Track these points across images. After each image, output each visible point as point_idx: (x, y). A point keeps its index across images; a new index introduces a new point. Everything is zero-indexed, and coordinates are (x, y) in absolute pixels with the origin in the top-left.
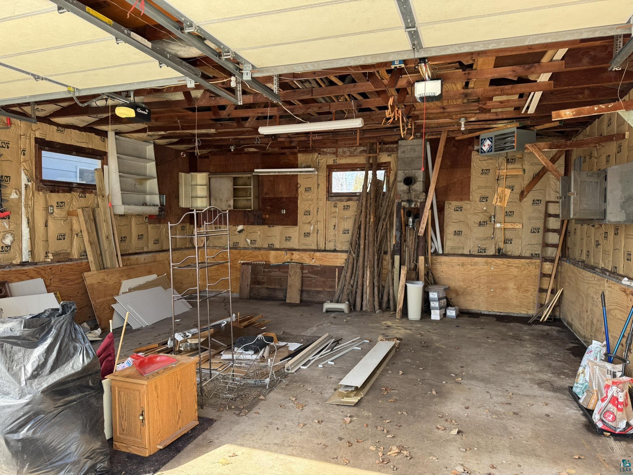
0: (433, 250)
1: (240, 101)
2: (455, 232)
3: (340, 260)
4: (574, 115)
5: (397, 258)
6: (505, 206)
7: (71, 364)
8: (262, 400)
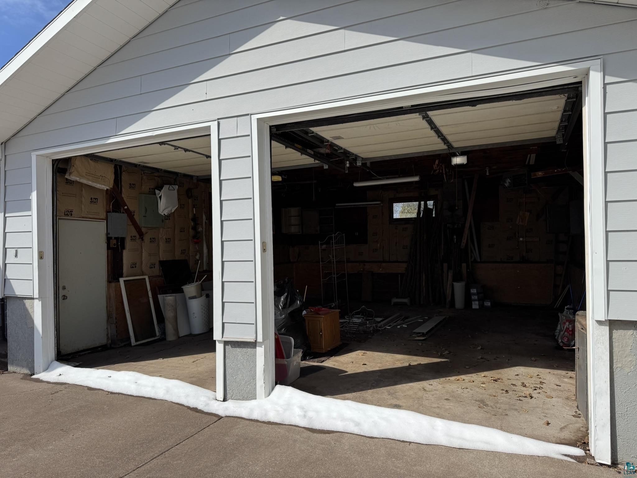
0: (473, 259)
1: (347, 170)
2: (489, 245)
3: (401, 268)
4: (544, 175)
5: (445, 265)
6: (526, 225)
7: (295, 304)
8: (370, 338)
